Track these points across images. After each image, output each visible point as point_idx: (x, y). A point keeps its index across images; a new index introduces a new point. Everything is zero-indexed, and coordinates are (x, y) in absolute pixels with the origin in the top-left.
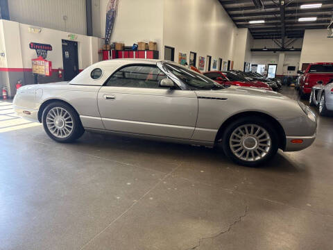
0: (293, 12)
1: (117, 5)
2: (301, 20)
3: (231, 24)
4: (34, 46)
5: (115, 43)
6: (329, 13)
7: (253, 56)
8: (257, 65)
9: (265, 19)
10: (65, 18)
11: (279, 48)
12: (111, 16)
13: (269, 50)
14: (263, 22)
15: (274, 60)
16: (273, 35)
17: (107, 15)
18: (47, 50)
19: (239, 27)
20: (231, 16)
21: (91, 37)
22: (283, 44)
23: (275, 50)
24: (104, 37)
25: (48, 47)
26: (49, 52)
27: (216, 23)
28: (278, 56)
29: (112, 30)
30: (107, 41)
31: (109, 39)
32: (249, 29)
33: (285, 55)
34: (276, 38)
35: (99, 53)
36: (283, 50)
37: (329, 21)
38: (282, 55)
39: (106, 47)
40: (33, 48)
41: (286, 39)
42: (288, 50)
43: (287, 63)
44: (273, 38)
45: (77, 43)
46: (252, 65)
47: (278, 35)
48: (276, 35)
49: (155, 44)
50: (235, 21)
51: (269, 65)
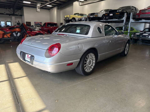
2: (24, 2)
13: (7, 14)
15: (9, 20)
28: (11, 18)
33: (15, 17)
36: (13, 15)
38: (13, 17)
42: (17, 15)
43: (16, 21)
48: (9, 7)
51: (7, 22)
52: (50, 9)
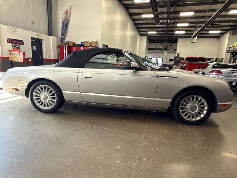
0: (173, 27)
1: (69, 17)
2: (177, 32)
3: (138, 33)
4: (10, 41)
5: (68, 42)
6: (192, 29)
7: (149, 53)
8: (151, 58)
9: (157, 31)
10: (33, 23)
11: (164, 48)
12: (65, 23)
13: (159, 49)
14: (156, 33)
15: (161, 55)
16: (160, 41)
17: (63, 23)
18: (20, 44)
19: (142, 35)
20: (138, 28)
21: (51, 37)
22: (166, 46)
23: (162, 50)
24: (61, 37)
25: (21, 42)
26: (21, 45)
27: (130, 32)
28: (163, 53)
29: (66, 32)
30: (62, 40)
31: (64, 39)
32: (147, 37)
33: (167, 52)
34: (162, 43)
35: (57, 48)
36: (166, 49)
37: (192, 34)
38: (166, 53)
39: (62, 44)
40: (9, 42)
41: (168, 44)
42: (169, 50)
43: (169, 57)
44: (160, 43)
45: (41, 40)
46: (149, 58)
47: (164, 41)
48: (162, 41)
49: (96, 42)
50: (139, 32)
51: (158, 58)
52: (221, 36)
